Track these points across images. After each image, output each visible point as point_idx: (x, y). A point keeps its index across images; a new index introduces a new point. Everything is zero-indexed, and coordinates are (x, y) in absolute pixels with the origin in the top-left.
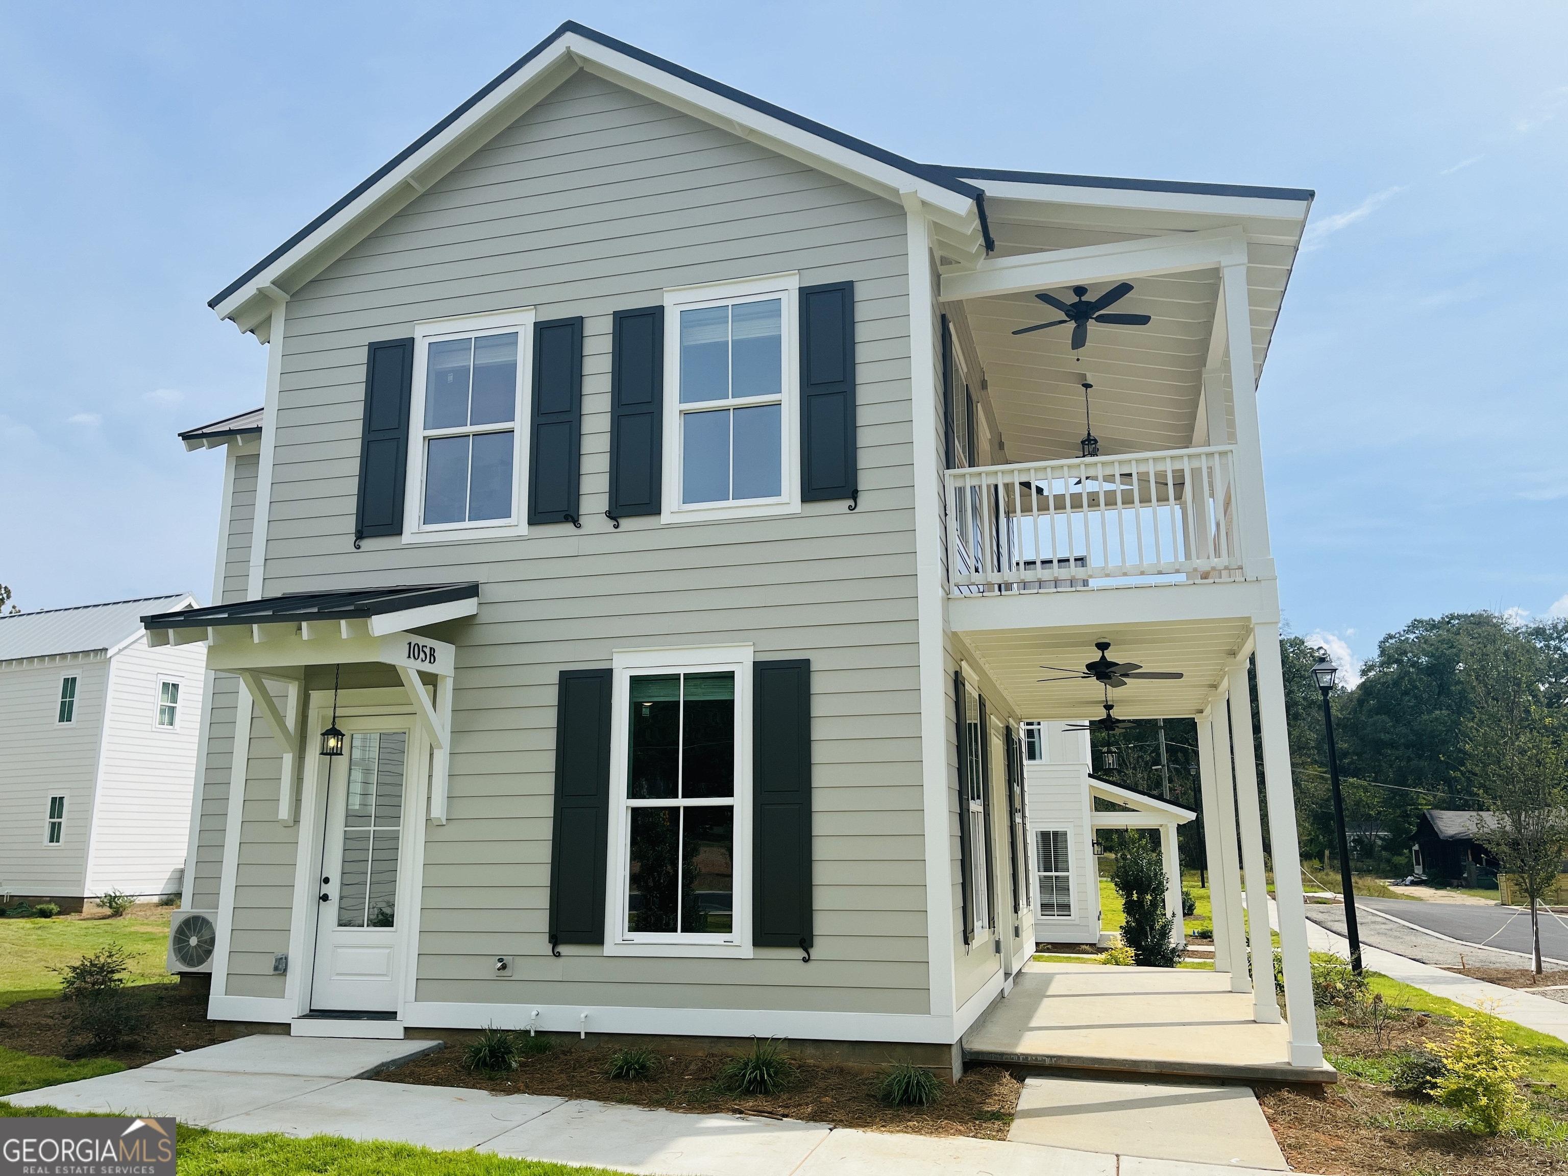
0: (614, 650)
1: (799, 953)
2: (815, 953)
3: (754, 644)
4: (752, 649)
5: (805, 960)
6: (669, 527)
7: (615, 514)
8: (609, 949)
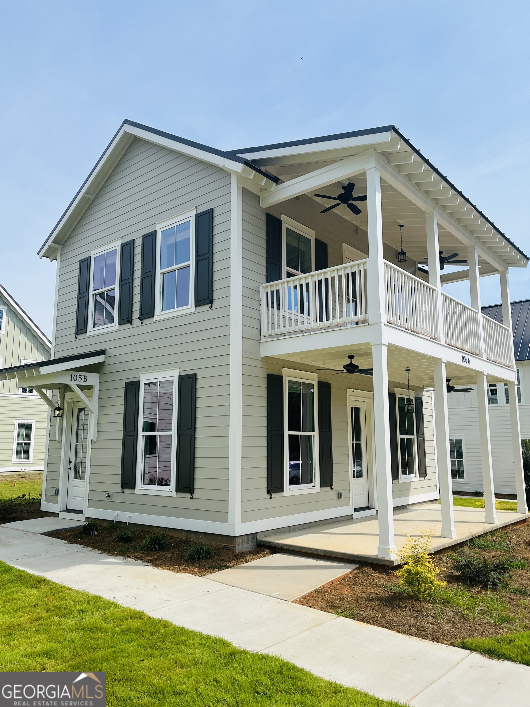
0: (140, 373)
1: (189, 495)
2: (195, 496)
3: (179, 368)
4: (179, 370)
5: (192, 498)
6: (157, 321)
7: (141, 319)
8: (137, 491)
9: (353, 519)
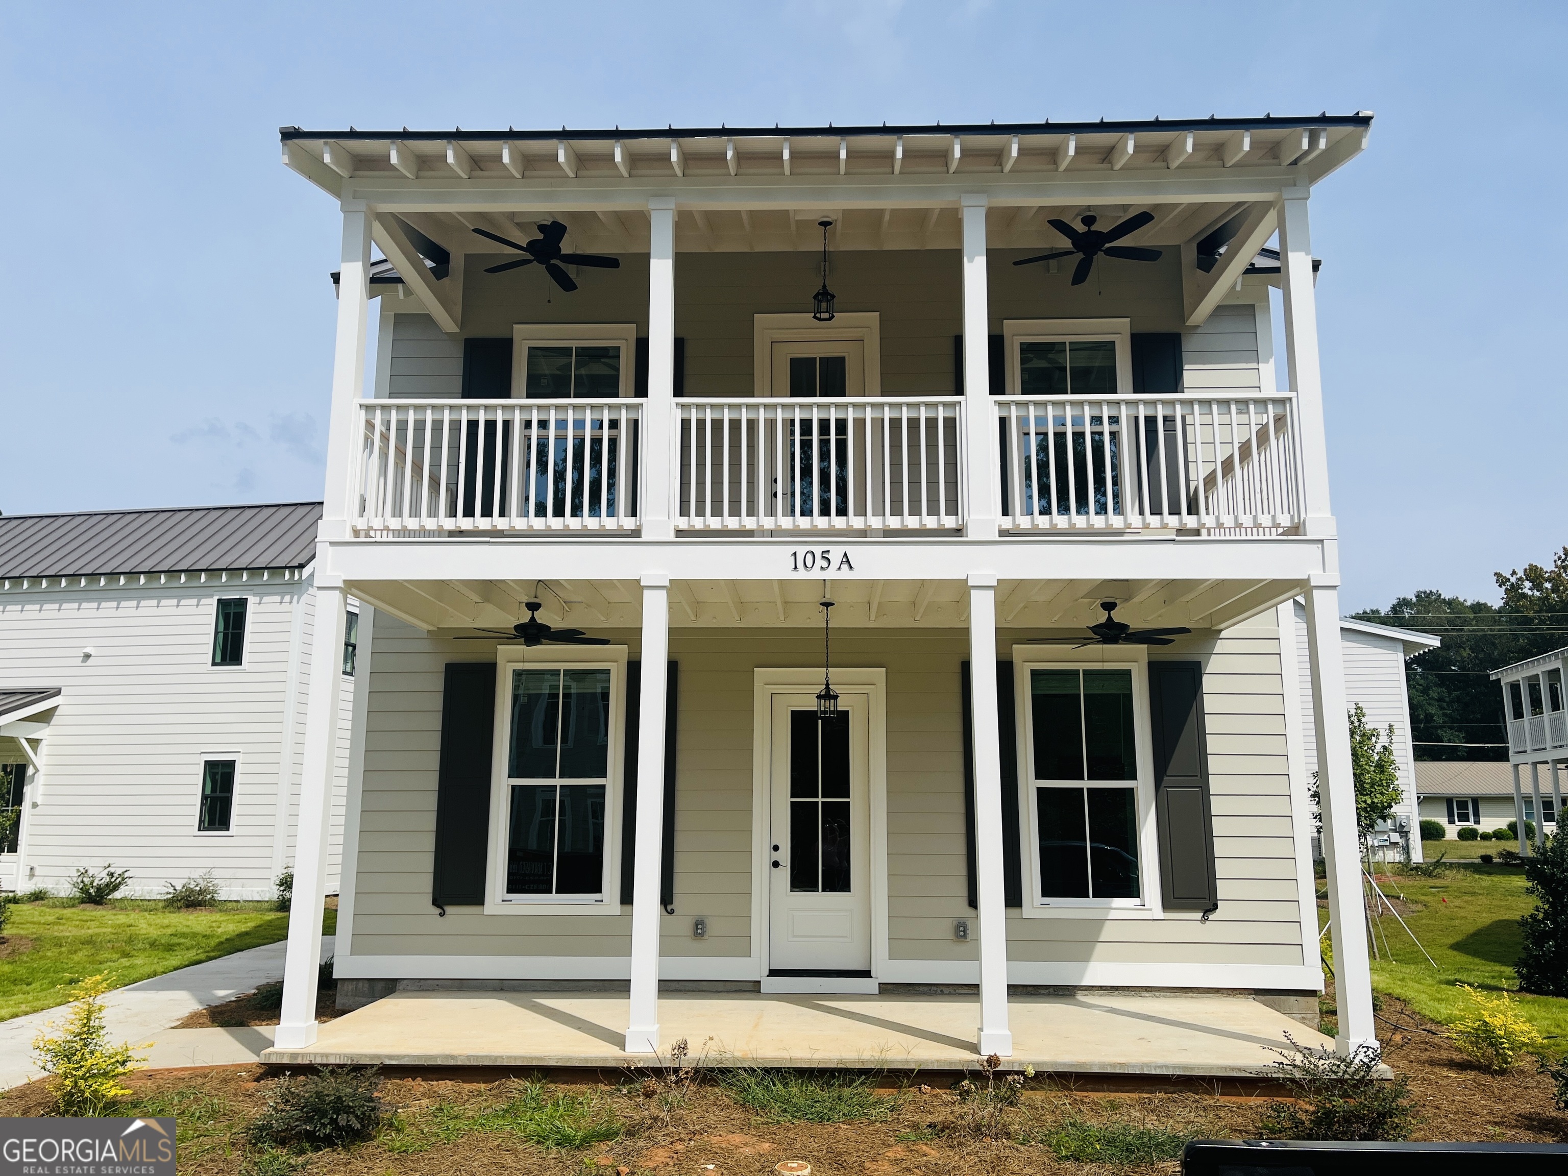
9: (759, 991)
